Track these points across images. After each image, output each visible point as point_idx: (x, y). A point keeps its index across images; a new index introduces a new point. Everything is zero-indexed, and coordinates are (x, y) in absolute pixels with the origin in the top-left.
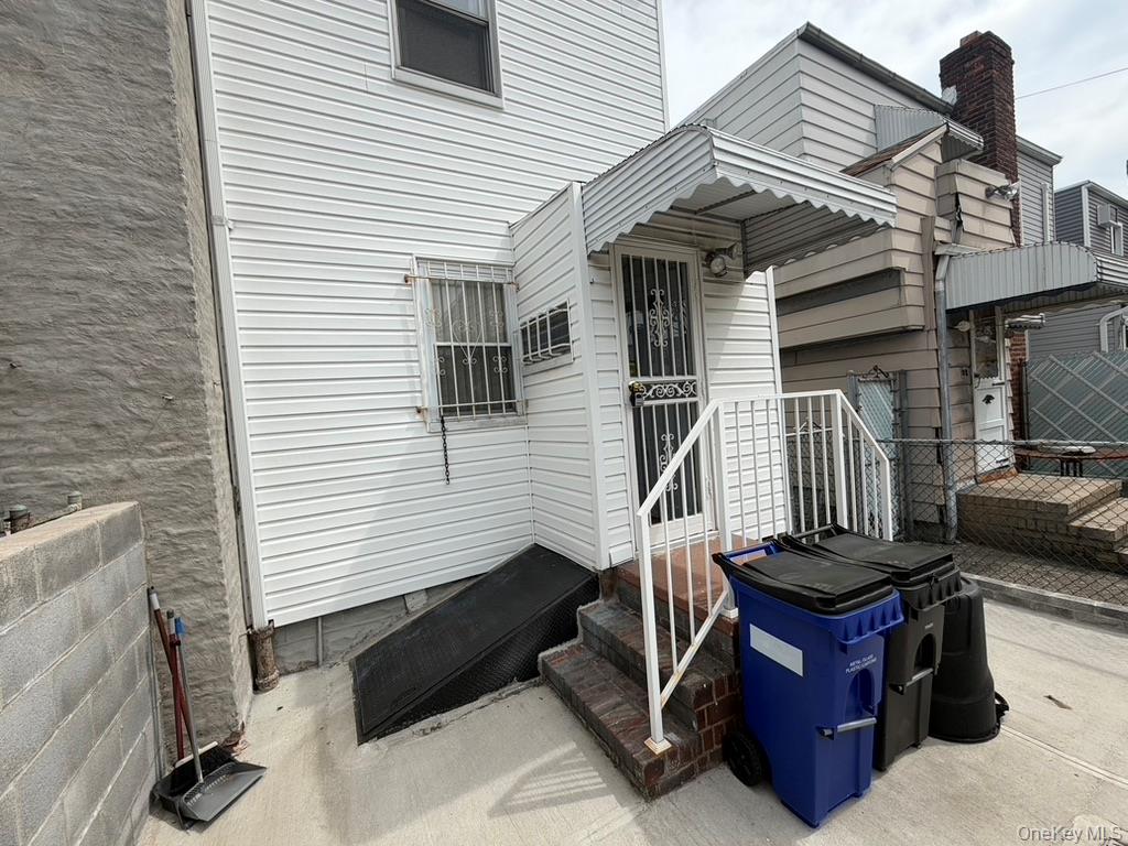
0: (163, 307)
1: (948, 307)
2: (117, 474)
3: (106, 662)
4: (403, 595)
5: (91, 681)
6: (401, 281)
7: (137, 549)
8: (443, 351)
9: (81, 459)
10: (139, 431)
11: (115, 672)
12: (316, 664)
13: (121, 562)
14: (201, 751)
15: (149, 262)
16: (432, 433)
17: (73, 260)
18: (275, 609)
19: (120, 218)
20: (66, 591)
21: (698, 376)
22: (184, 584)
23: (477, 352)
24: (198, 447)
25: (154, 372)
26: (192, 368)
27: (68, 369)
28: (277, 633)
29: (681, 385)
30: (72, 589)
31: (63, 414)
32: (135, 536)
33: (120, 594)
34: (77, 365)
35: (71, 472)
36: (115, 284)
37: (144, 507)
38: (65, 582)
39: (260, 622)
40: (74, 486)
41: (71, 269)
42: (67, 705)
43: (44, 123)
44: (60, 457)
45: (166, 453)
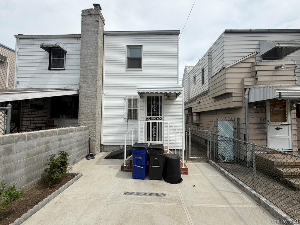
0: (94, 105)
1: (249, 102)
2: (88, 123)
3: (82, 140)
4: (120, 145)
5: (81, 141)
6: (124, 99)
7: (88, 131)
8: (129, 110)
9: (86, 121)
10: (90, 118)
11: (83, 141)
12: (108, 151)
13: (86, 131)
14: (91, 154)
15: (93, 101)
16: (126, 122)
17: (87, 101)
18: (104, 142)
19: (91, 96)
20: (79, 132)
21: (162, 116)
22: (92, 135)
23: (134, 110)
24: (95, 121)
25: (92, 112)
26: (95, 112)
27: (86, 112)
28: (104, 145)
29: (158, 118)
30: (80, 132)
31: (85, 116)
32: (88, 129)
33: (85, 134)
34: (87, 111)
35: (85, 122)
36: (90, 103)
37: (90, 126)
38: (79, 131)
39: (102, 143)
40: (85, 123)
41: (87, 102)
42: (78, 141)
43: (87, 88)
44: (84, 120)
45: (92, 121)
